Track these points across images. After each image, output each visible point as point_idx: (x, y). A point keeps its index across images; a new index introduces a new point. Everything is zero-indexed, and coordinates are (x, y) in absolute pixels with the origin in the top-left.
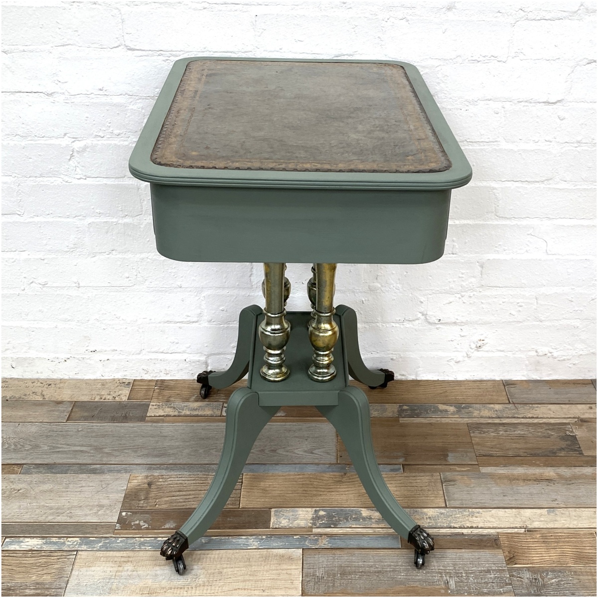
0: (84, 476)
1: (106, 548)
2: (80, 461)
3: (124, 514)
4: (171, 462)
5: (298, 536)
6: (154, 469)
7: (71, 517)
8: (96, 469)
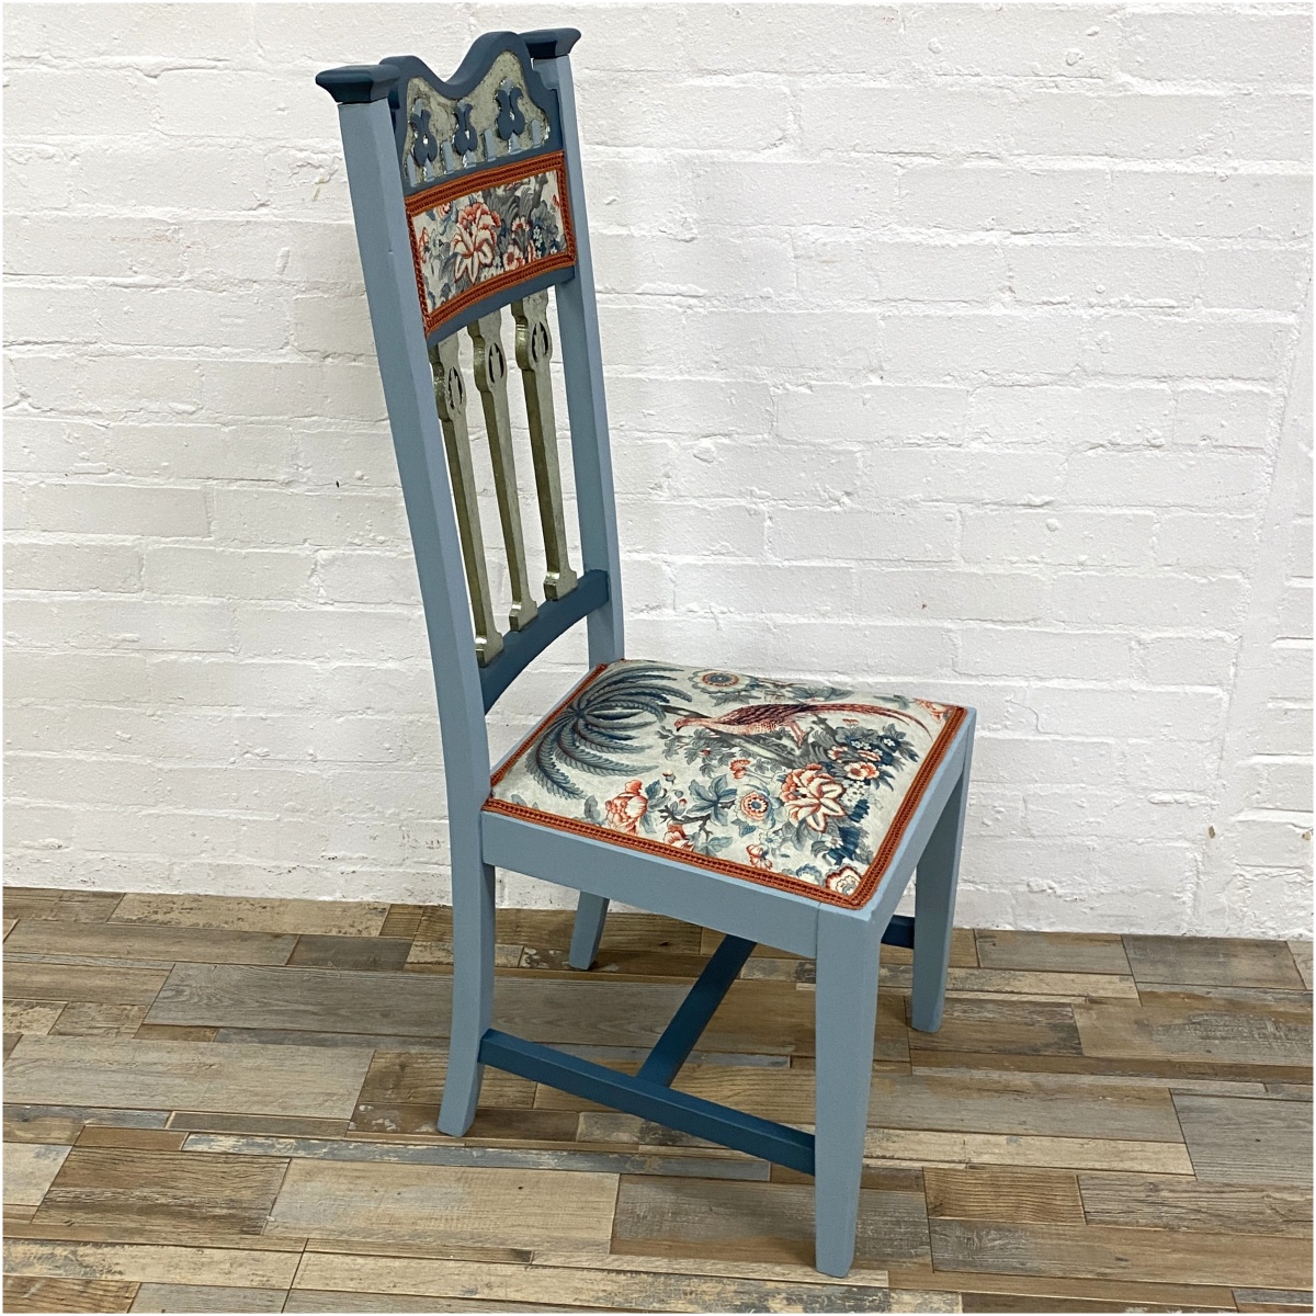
0: (306, 1048)
1: (334, 1156)
2: (304, 1027)
3: (362, 1108)
4: (437, 1034)
5: (615, 1155)
6: (412, 1044)
7: (284, 1109)
8: (325, 1040)
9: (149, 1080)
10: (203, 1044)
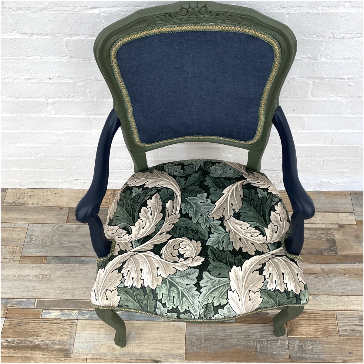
1: (91, 318)
9: (27, 284)
10: (43, 265)
